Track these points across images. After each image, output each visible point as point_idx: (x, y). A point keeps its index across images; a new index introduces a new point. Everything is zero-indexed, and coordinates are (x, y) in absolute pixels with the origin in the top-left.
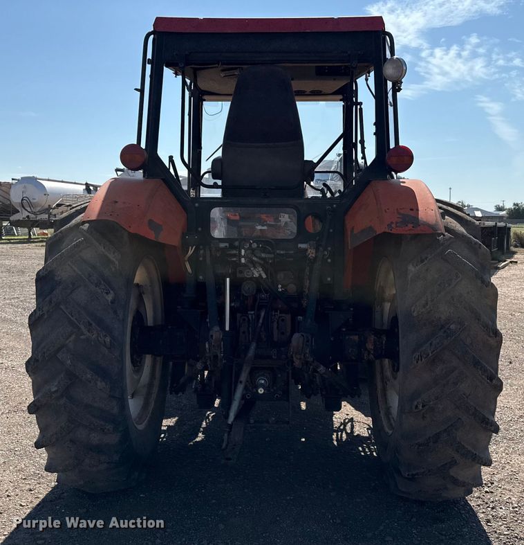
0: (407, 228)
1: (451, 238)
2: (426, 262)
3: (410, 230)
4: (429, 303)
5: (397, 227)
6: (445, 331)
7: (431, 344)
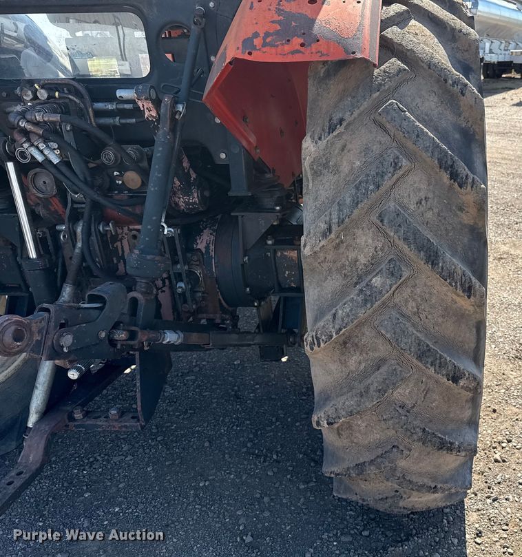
0: (287, 48)
1: (405, 70)
2: (340, 129)
3: (293, 53)
4: (334, 227)
5: (264, 45)
6: (361, 291)
7: (334, 316)
